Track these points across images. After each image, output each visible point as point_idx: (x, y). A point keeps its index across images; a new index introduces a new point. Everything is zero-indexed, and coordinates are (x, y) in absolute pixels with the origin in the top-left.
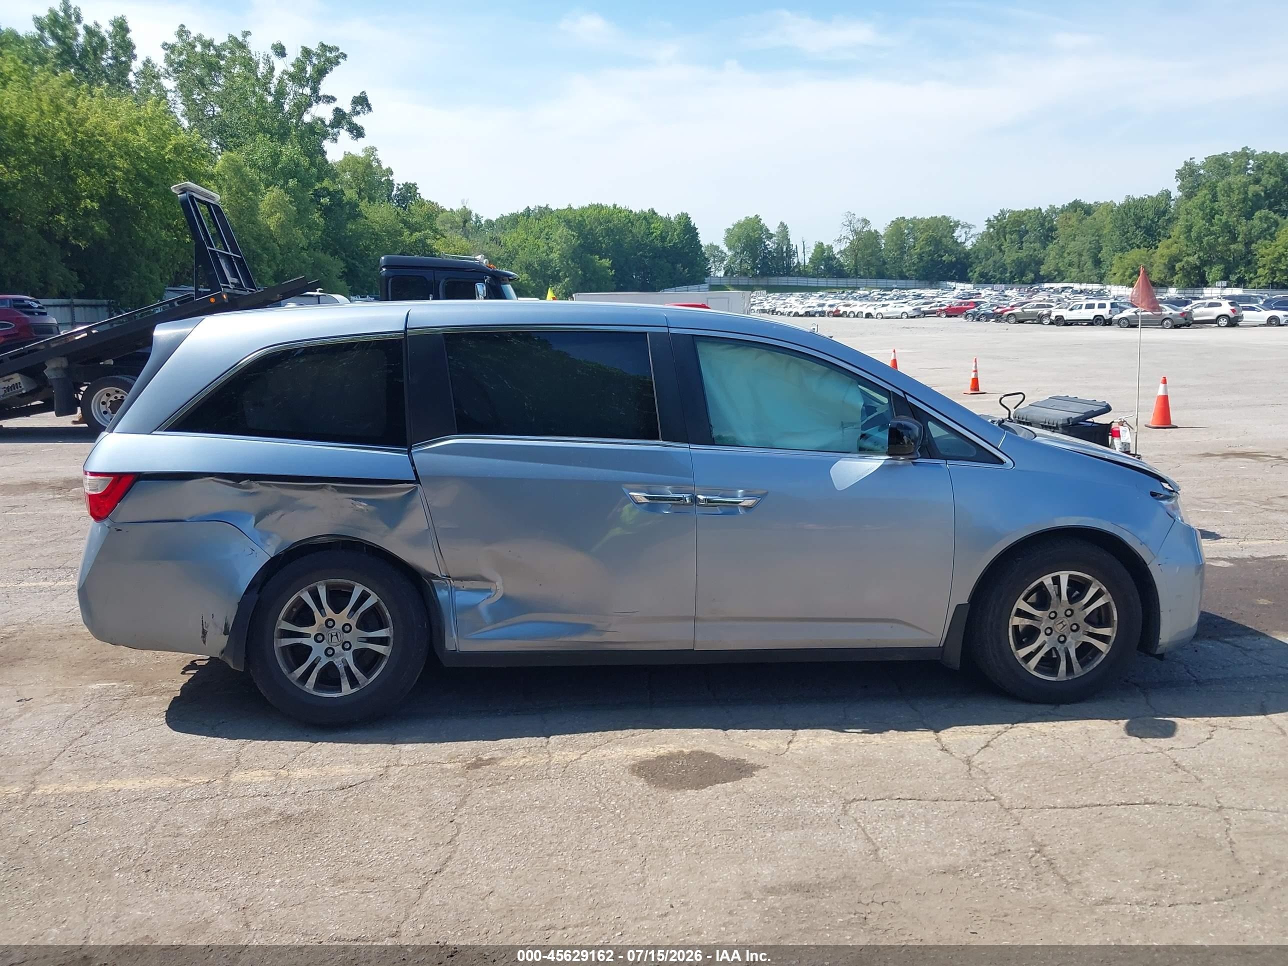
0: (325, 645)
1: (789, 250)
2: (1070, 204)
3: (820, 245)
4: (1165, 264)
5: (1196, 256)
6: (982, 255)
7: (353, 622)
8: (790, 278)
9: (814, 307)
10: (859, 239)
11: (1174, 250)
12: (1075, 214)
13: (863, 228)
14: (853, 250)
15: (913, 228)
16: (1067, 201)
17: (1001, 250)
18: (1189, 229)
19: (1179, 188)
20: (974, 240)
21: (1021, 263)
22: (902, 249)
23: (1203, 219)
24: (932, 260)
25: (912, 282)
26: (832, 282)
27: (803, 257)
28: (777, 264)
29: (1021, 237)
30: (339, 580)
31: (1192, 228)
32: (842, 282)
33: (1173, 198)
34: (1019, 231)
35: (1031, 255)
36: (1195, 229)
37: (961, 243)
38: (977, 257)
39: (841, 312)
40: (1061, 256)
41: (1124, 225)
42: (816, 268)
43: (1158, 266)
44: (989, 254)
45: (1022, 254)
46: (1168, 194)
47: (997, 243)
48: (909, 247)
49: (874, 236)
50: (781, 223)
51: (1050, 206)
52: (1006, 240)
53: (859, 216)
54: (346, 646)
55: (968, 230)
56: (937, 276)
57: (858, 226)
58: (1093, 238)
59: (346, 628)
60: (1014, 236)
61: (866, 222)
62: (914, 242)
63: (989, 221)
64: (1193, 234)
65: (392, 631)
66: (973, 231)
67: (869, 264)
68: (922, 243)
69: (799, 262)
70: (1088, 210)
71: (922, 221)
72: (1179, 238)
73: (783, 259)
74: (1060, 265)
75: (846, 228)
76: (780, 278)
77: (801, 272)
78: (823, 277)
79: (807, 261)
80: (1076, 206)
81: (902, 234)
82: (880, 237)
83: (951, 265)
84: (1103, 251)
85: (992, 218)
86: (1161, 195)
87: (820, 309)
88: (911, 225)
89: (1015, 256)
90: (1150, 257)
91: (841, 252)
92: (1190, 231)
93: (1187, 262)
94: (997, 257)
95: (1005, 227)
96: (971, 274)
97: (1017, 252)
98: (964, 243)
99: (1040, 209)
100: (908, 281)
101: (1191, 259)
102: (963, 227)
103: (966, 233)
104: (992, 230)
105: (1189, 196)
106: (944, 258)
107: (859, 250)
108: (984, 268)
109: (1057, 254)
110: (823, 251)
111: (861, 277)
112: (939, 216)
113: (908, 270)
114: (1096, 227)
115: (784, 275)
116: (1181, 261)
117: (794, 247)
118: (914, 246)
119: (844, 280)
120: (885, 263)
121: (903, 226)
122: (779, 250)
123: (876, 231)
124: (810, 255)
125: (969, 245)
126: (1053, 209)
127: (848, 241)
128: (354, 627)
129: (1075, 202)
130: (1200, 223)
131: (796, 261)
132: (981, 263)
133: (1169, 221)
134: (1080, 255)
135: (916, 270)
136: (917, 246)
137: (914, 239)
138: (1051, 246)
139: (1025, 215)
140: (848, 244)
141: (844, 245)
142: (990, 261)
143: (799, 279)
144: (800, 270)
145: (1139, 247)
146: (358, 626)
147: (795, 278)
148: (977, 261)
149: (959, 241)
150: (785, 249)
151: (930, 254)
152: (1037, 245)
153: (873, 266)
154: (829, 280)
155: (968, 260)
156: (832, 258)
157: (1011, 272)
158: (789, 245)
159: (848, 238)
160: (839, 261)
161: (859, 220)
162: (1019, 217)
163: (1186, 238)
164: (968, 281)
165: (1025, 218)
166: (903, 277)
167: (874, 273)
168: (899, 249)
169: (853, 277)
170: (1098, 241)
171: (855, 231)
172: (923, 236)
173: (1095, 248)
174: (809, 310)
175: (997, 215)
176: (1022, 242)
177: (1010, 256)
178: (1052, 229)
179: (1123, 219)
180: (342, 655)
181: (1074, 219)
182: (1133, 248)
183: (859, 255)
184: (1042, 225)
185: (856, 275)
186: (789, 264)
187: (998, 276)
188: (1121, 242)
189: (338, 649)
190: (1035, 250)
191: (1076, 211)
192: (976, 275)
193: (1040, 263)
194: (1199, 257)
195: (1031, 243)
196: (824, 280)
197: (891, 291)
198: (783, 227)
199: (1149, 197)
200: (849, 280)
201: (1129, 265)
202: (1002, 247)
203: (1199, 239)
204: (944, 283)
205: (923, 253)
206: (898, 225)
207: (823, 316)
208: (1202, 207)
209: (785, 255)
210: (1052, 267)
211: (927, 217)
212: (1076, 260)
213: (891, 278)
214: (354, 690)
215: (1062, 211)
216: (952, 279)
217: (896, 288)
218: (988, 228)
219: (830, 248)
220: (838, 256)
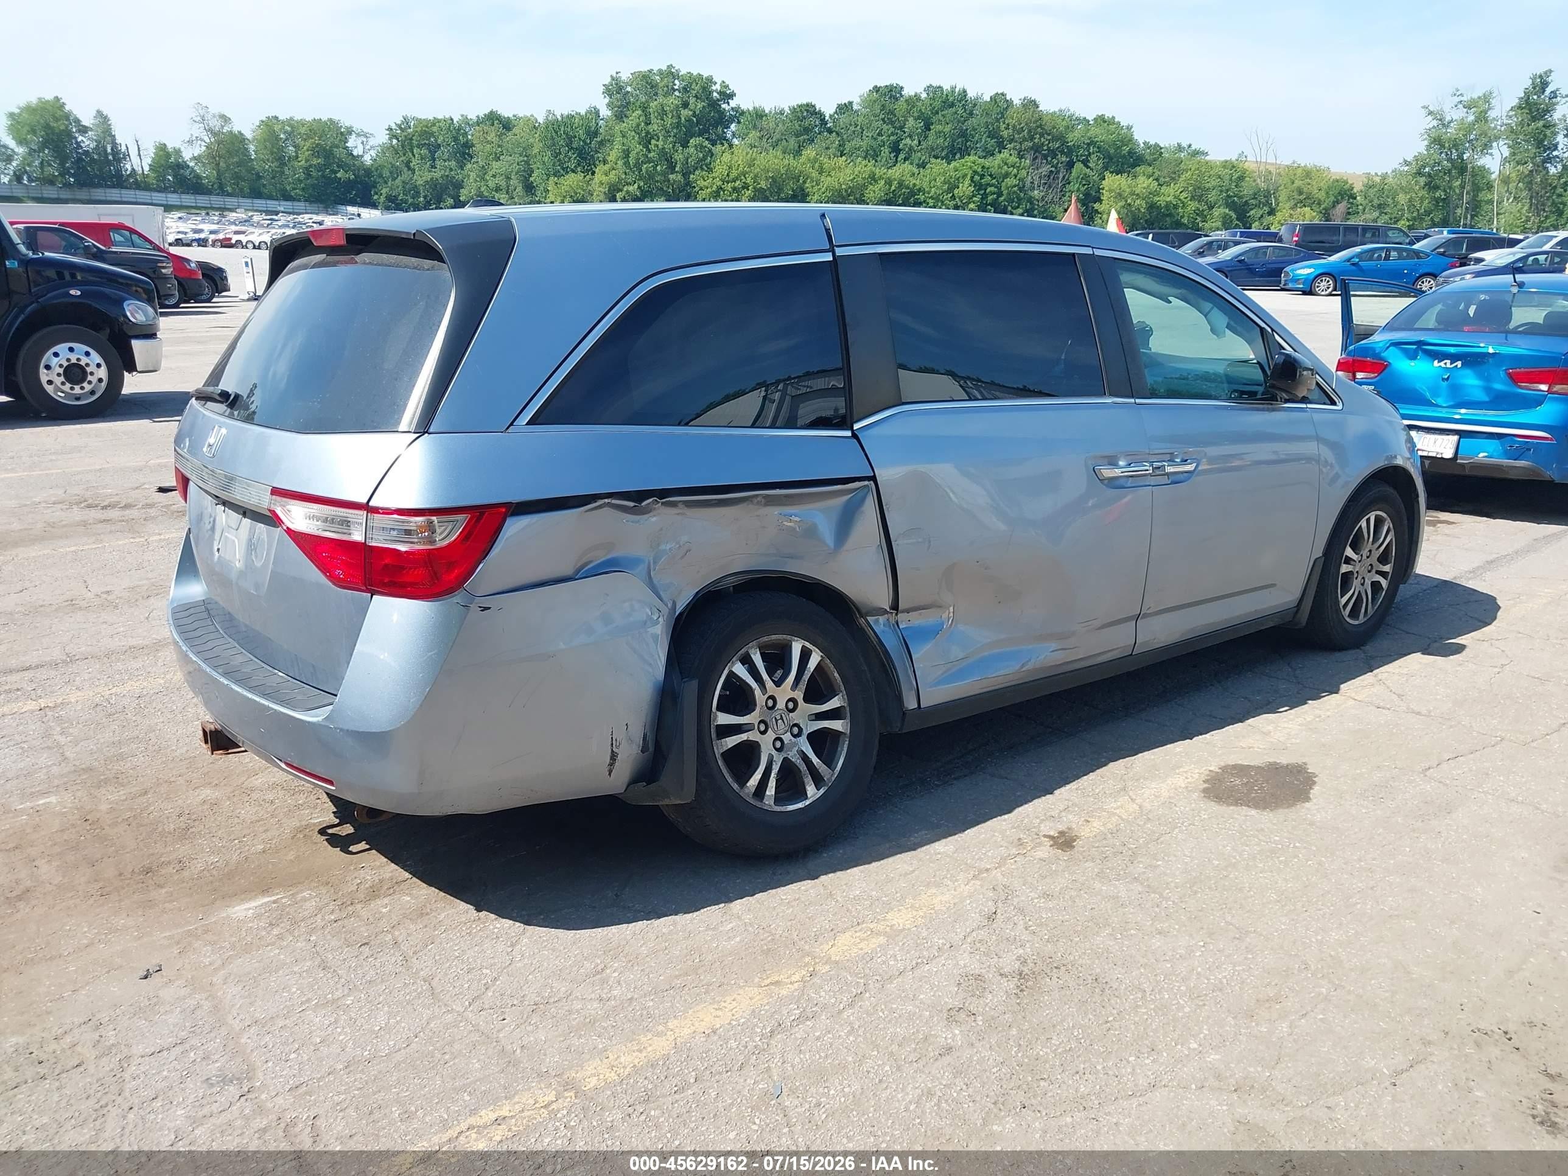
0: (771, 735)
1: (116, 151)
2: (485, 115)
3: (162, 148)
4: (605, 193)
5: (636, 186)
6: (386, 173)
7: (799, 695)
8: (124, 191)
9: (186, 233)
10: (219, 143)
11: (613, 177)
12: (493, 128)
13: (223, 127)
14: (213, 156)
15: (293, 132)
16: (483, 111)
17: (409, 168)
18: (626, 154)
19: (608, 105)
20: (373, 153)
21: (436, 186)
22: (282, 161)
23: (640, 144)
24: (323, 176)
25: (300, 206)
26: (188, 199)
27: (140, 162)
28: (100, 170)
29: (432, 153)
30: (774, 637)
31: (629, 153)
32: (202, 200)
33: (601, 117)
34: (429, 145)
35: (447, 176)
36: (633, 155)
37: (358, 156)
38: (380, 176)
39: (233, 241)
40: (483, 179)
41: (554, 145)
42: (161, 178)
43: (598, 195)
44: (395, 173)
45: (437, 174)
46: (597, 113)
47: (403, 158)
48: (290, 158)
49: (238, 140)
50: (98, 112)
51: (462, 116)
52: (414, 156)
53: (214, 109)
54: (796, 730)
55: (365, 140)
56: (332, 198)
57: (216, 124)
58: (521, 158)
59: (792, 705)
60: (424, 151)
61: (225, 119)
62: (296, 152)
63: (390, 129)
64: (632, 161)
65: (846, 697)
66: (372, 142)
67: (237, 177)
68: (307, 153)
69: (133, 169)
70: (507, 125)
71: (302, 123)
72: (616, 164)
73: (109, 163)
74: (482, 189)
75: (197, 125)
76: (108, 190)
77: (138, 183)
78: (174, 192)
79: (147, 169)
80: (492, 118)
81: (277, 138)
82: (246, 141)
83: (349, 185)
84: (535, 175)
85: (394, 127)
86: (589, 112)
87: (197, 236)
88: (288, 128)
89: (428, 176)
90: (588, 183)
91: (194, 158)
92: (627, 156)
93: (628, 192)
94: (406, 175)
95: (411, 139)
96: (376, 197)
97: (430, 171)
98: (362, 156)
99: (452, 119)
100: (296, 203)
101: (631, 188)
102: (358, 135)
103: (362, 143)
104: (395, 141)
105: (620, 116)
106: (339, 175)
107: (220, 157)
108: (391, 189)
109: (477, 176)
110: (168, 155)
111: (229, 195)
112: (324, 118)
113: (294, 189)
114: (524, 145)
115: (113, 187)
116: (621, 190)
117: (123, 149)
118: (297, 157)
119: (206, 198)
120: (259, 177)
121: (277, 128)
122: (100, 148)
123: (240, 132)
124: (149, 161)
125: (367, 159)
126: (466, 121)
127: (204, 144)
128: (800, 701)
129: (491, 112)
130: (637, 149)
131: (128, 167)
132: (386, 183)
133: (602, 143)
134: (508, 178)
135: (303, 189)
136: (303, 159)
137: (295, 147)
138: (469, 166)
139: (434, 125)
140: (204, 148)
141: (198, 150)
142: (398, 181)
143: (137, 192)
144: (136, 179)
145: (573, 171)
146: (806, 700)
147: (132, 192)
148: (380, 180)
149: (355, 153)
150: (109, 150)
151: (319, 167)
152: (453, 163)
153: (244, 181)
154: (183, 196)
155: (369, 178)
156: (183, 166)
157: (425, 197)
158: (115, 145)
159: (202, 140)
160: (193, 171)
161: (214, 117)
162: (427, 127)
163: (625, 164)
164: (374, 206)
165: (435, 129)
166: (287, 197)
167: (247, 190)
168: (277, 160)
169: (218, 194)
170: (527, 163)
171: (210, 131)
172: (308, 144)
173: (524, 171)
174: (180, 236)
175: (399, 123)
176: (434, 160)
177: (422, 177)
178: (468, 145)
179: (553, 138)
180: (795, 744)
181: (493, 134)
182: (567, 173)
183: (221, 164)
184: (456, 139)
185: (222, 192)
186: (119, 172)
187: (410, 201)
188: (553, 165)
189: (787, 738)
190: (451, 170)
191: (493, 125)
192: (382, 199)
193: (459, 186)
194: (639, 187)
195: (445, 161)
196: (175, 196)
197: (277, 215)
198: (103, 119)
199: (577, 114)
200: (213, 198)
201: (566, 192)
202: (412, 165)
203: (638, 165)
204: (343, 207)
205: (311, 166)
206: (270, 126)
207: (205, 246)
208: (636, 129)
209: (110, 157)
210: (473, 192)
211: (309, 118)
212: (503, 183)
213: (270, 197)
214: (822, 791)
215: (478, 124)
216: (353, 203)
217: (283, 212)
218: (390, 139)
219: (178, 152)
220: (192, 164)
